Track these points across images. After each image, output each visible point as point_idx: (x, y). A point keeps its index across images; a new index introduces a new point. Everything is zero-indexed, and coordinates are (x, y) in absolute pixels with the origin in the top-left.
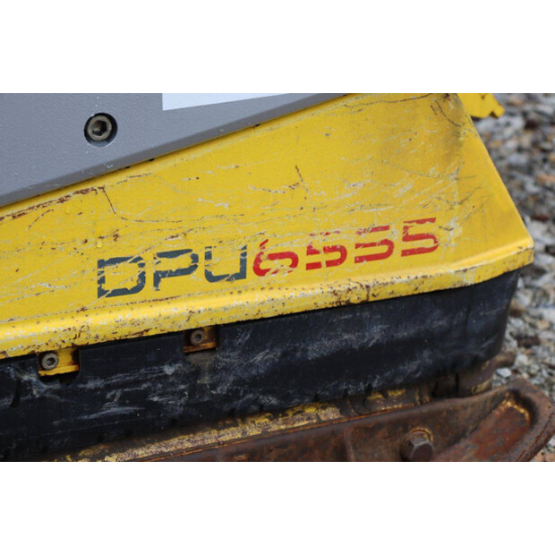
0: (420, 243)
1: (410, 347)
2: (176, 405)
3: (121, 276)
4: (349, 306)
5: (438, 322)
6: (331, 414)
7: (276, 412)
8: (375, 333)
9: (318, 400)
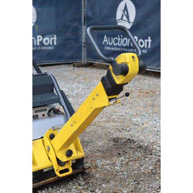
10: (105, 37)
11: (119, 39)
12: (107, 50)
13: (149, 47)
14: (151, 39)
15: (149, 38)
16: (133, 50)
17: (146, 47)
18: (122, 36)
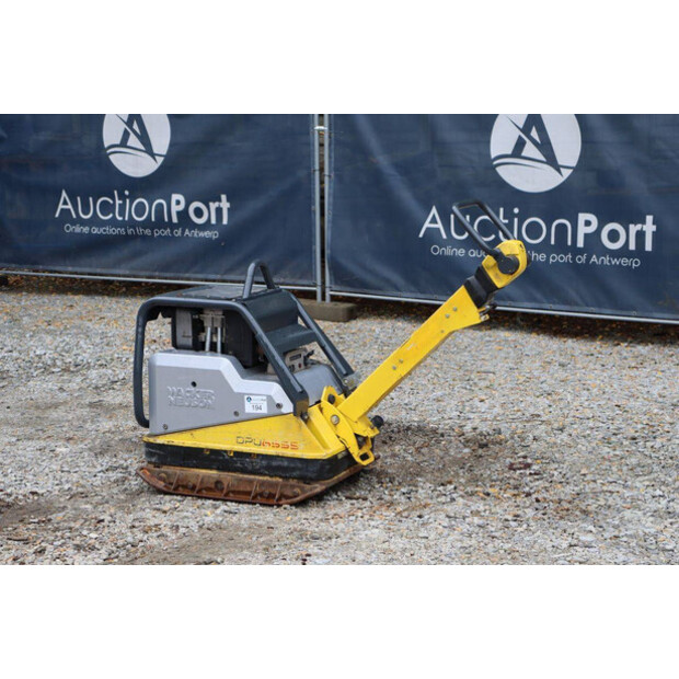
0: (294, 447)
1: (294, 469)
2: (250, 468)
3: (240, 440)
4: (278, 456)
5: (299, 465)
6: (280, 480)
7: (271, 476)
8: (286, 464)
9: (281, 477)
10: (64, 194)
11: (118, 202)
12: (73, 233)
13: (225, 222)
14: (228, 200)
15: (224, 197)
16: (172, 232)
17: (213, 221)
18: (127, 193)
